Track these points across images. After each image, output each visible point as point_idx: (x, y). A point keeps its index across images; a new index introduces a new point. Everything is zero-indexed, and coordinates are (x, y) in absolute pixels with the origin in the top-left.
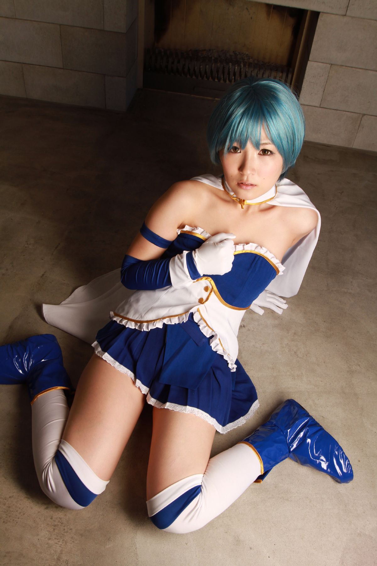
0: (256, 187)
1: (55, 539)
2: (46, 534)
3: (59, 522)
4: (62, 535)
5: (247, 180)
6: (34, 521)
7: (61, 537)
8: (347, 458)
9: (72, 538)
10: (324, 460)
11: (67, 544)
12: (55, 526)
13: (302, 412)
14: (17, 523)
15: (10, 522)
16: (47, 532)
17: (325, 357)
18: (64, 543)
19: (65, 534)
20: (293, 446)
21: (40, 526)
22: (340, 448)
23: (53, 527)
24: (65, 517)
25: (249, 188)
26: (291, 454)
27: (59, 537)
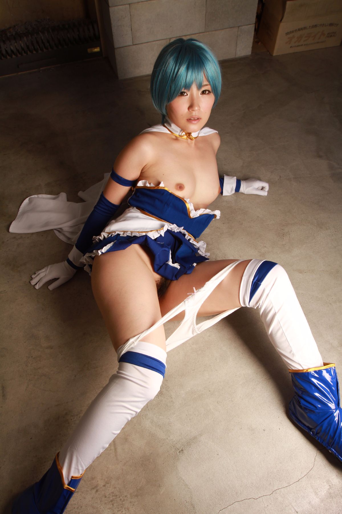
0: (201, 120)
1: (118, 511)
2: (109, 512)
3: (113, 496)
4: (122, 505)
6: (93, 507)
7: (122, 507)
9: (131, 502)
11: (130, 509)
12: (112, 501)
16: (108, 510)
17: (238, 252)
18: (127, 511)
19: (124, 502)
21: (101, 508)
23: (111, 503)
24: (115, 490)
27: (120, 509)
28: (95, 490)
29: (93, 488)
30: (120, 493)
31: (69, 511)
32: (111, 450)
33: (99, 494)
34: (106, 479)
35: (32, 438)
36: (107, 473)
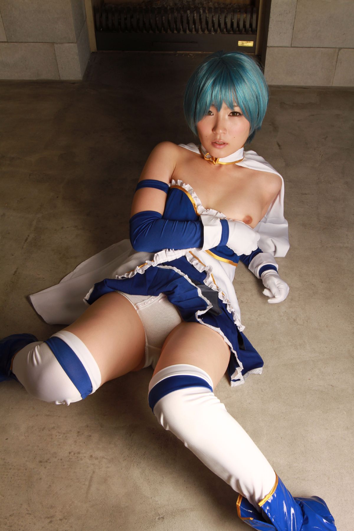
0: (227, 146)
5: (220, 139)
17: (327, 320)
25: (222, 146)
28: (49, 520)
29: (48, 518)
32: (84, 484)
33: (52, 526)
34: (66, 514)
35: (6, 439)
36: (69, 507)
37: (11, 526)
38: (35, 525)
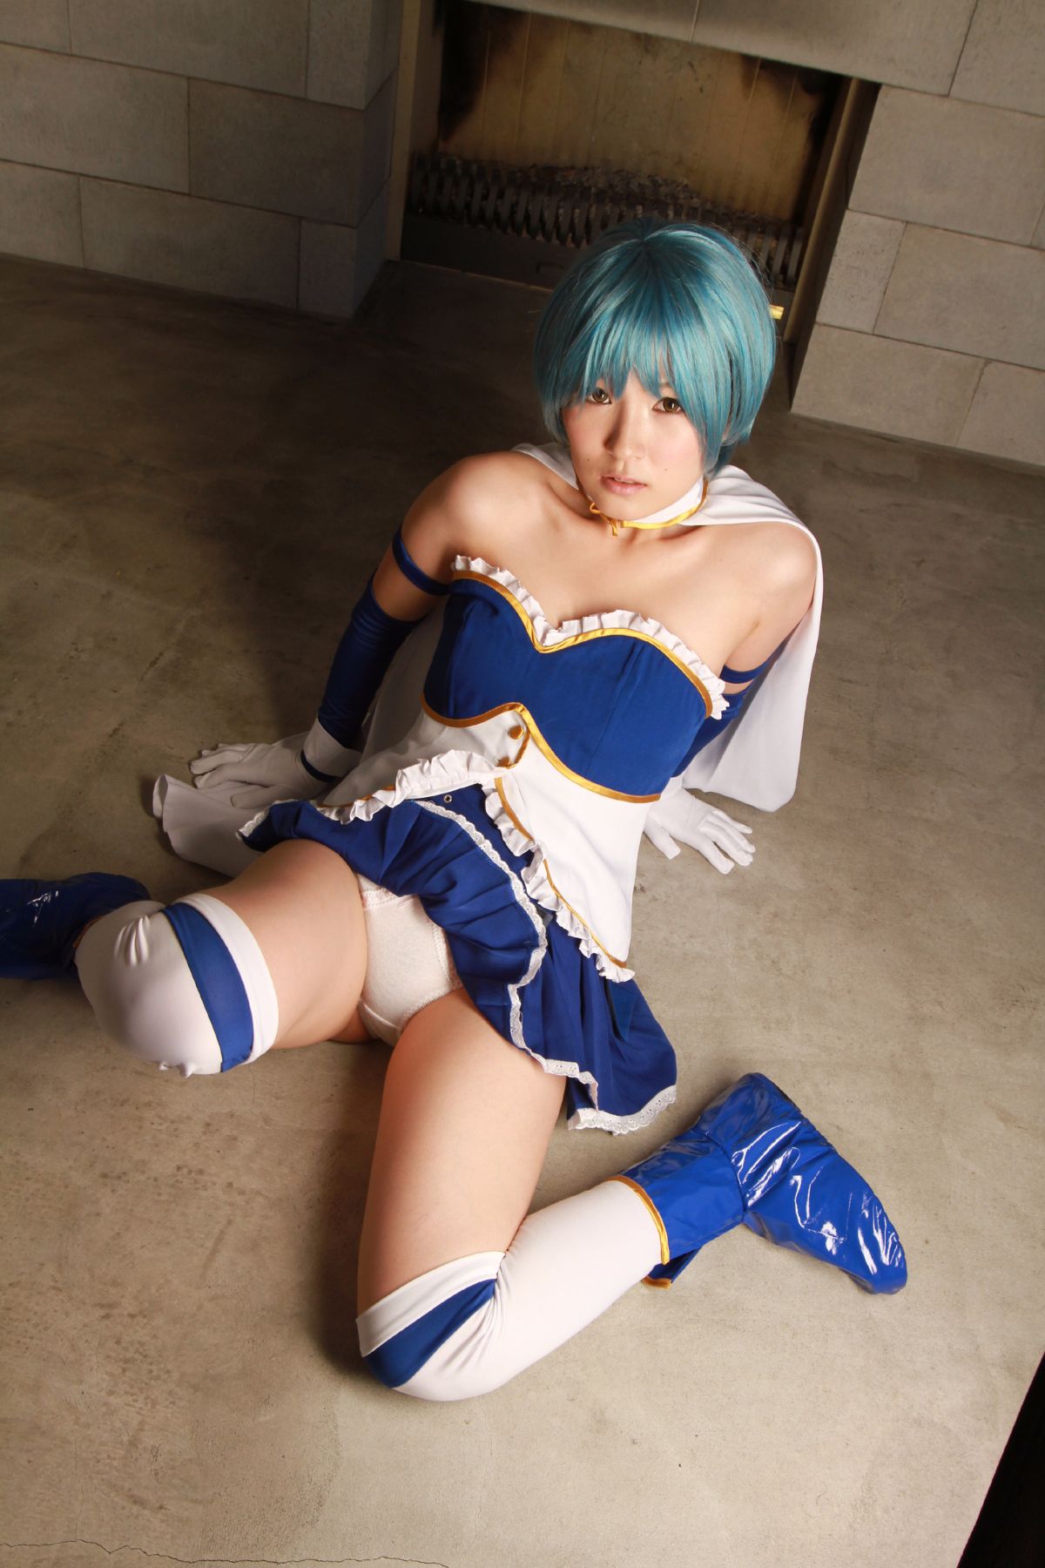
0: (645, 489)
1: (126, 1393)
2: (104, 1380)
3: (137, 1351)
4: (144, 1385)
5: (625, 470)
6: (73, 1346)
7: (141, 1390)
8: (891, 1228)
9: (170, 1393)
10: (834, 1232)
11: (158, 1407)
12: (126, 1361)
13: (782, 1107)
14: (27, 1348)
15: (8, 1345)
16: (105, 1376)
17: (852, 977)
18: (149, 1406)
19: (153, 1382)
20: (754, 1193)
21: (88, 1361)
22: (875, 1203)
23: (121, 1363)
24: (153, 1341)
25: (629, 490)
26: (749, 1215)
27: (135, 1390)
28: (103, 1312)
29: (102, 1306)
30: (160, 1356)
31: (11, 1319)
32: (202, 1246)
33: (107, 1326)
34: (146, 1305)
35: (29, 1109)
36: (157, 1291)
37: (9, 1309)
38: (67, 1316)
